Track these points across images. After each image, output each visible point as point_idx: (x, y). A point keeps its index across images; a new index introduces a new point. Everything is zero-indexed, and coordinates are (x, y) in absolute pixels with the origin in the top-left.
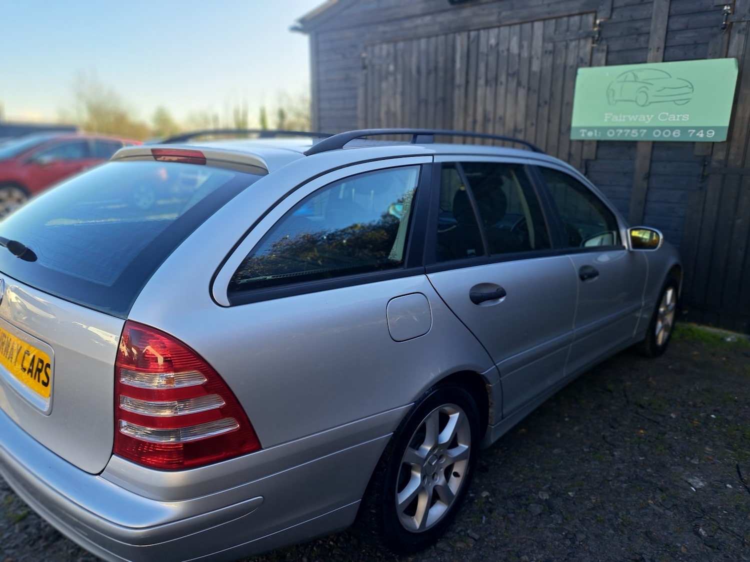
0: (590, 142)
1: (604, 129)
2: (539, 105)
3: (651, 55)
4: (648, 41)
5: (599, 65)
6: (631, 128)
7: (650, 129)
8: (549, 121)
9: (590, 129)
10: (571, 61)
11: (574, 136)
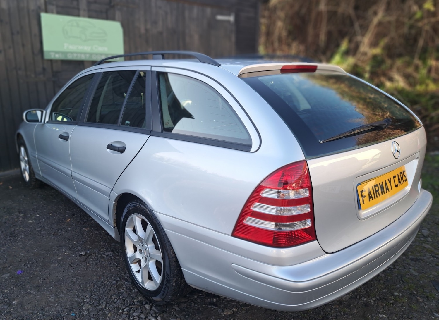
0: (56, 61)
1: (65, 53)
2: (12, 34)
3: (82, 12)
4: (78, 4)
5: (52, 12)
6: (81, 53)
7: (91, 54)
8: (23, 45)
9: (57, 52)
10: (32, 7)
11: (46, 57)
